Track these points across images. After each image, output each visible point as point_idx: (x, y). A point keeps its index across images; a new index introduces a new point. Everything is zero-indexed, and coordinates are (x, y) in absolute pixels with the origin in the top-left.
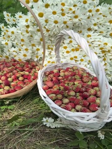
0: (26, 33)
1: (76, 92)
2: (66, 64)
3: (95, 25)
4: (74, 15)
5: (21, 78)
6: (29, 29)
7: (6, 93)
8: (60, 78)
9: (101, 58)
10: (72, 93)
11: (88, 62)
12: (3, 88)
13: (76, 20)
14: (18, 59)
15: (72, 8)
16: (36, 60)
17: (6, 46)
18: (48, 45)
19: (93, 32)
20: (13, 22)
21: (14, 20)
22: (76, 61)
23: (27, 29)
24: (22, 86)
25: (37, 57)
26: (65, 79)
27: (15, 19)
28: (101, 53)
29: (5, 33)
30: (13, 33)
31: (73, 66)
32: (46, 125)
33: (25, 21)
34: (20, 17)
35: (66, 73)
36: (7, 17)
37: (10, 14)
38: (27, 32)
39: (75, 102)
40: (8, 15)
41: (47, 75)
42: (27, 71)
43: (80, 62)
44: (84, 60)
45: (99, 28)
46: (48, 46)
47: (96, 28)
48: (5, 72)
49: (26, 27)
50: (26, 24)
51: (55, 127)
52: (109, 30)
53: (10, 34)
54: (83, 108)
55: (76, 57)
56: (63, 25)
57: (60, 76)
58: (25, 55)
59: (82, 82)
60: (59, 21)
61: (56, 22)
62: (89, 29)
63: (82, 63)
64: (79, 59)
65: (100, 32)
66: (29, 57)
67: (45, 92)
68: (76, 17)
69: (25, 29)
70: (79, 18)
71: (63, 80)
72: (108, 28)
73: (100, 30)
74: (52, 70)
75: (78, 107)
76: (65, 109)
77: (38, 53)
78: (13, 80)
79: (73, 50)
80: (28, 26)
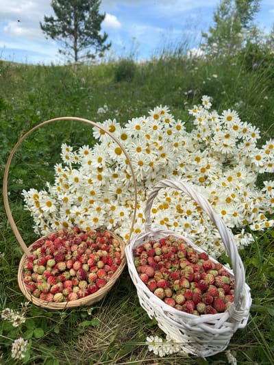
0: (97, 180)
1: (190, 282)
2: (158, 232)
3: (182, 165)
4: (161, 153)
5: (100, 264)
6: (103, 174)
7: (86, 295)
8: (157, 258)
9: (197, 219)
10: (186, 284)
11: (183, 226)
12: (78, 286)
13: (164, 160)
14: (86, 226)
15: (158, 142)
16: (110, 227)
17: (64, 204)
18: (125, 200)
19: (180, 177)
20: (75, 160)
21: (76, 158)
22: (168, 226)
23: (100, 174)
24: (105, 277)
25: (112, 222)
26: (166, 260)
27: (78, 156)
28: (196, 210)
29: (61, 180)
30: (76, 180)
31: (167, 235)
32: (152, 351)
33: (97, 160)
34: (86, 153)
35: (165, 249)
36: (66, 152)
37: (71, 149)
38: (100, 178)
39: (194, 299)
40: (68, 150)
41: (137, 253)
42: (104, 249)
43: (173, 227)
44: (179, 224)
45: (187, 170)
46: (126, 202)
47: (183, 170)
48: (76, 254)
49: (97, 170)
50: (98, 165)
51: (166, 355)
52: (198, 172)
53: (71, 181)
54: (209, 307)
55: (166, 219)
56: (149, 167)
57: (155, 255)
58: (96, 220)
59: (191, 262)
60: (144, 161)
61: (141, 164)
62: (175, 173)
63: (177, 228)
64: (171, 222)
65: (189, 177)
66: (101, 223)
67: (146, 285)
68: (163, 155)
69: (96, 173)
70: (167, 157)
71: (162, 263)
72: (196, 170)
73: (188, 174)
74: (142, 244)
75: (201, 306)
76: (186, 311)
77: (112, 214)
78: (90, 268)
79: (161, 207)
80: (100, 170)
